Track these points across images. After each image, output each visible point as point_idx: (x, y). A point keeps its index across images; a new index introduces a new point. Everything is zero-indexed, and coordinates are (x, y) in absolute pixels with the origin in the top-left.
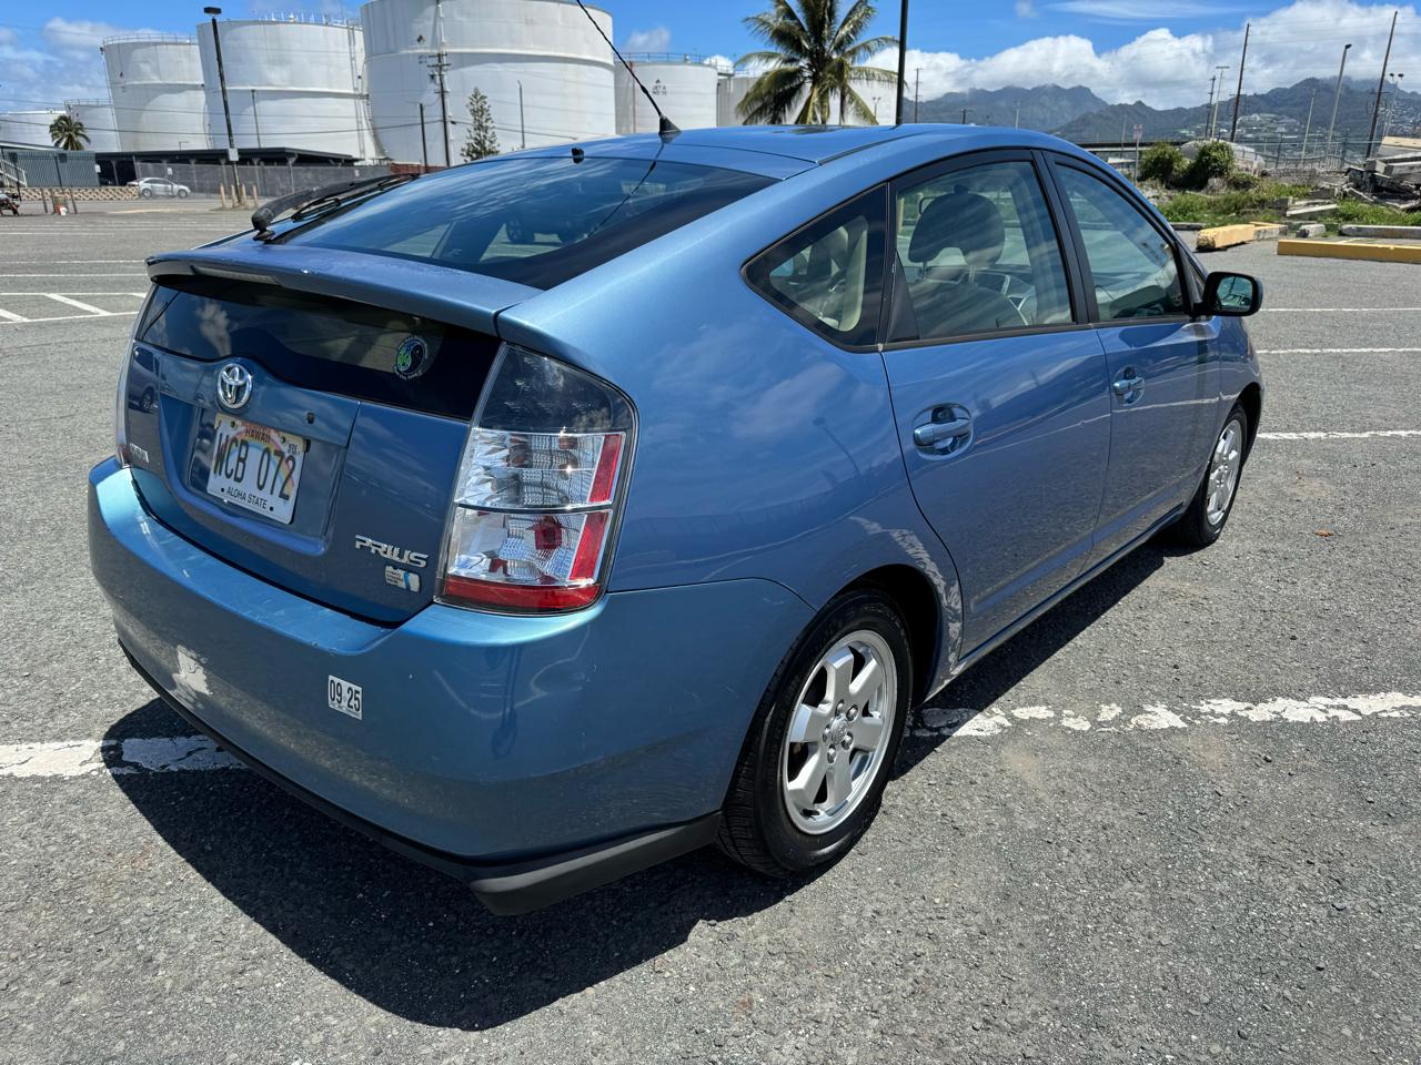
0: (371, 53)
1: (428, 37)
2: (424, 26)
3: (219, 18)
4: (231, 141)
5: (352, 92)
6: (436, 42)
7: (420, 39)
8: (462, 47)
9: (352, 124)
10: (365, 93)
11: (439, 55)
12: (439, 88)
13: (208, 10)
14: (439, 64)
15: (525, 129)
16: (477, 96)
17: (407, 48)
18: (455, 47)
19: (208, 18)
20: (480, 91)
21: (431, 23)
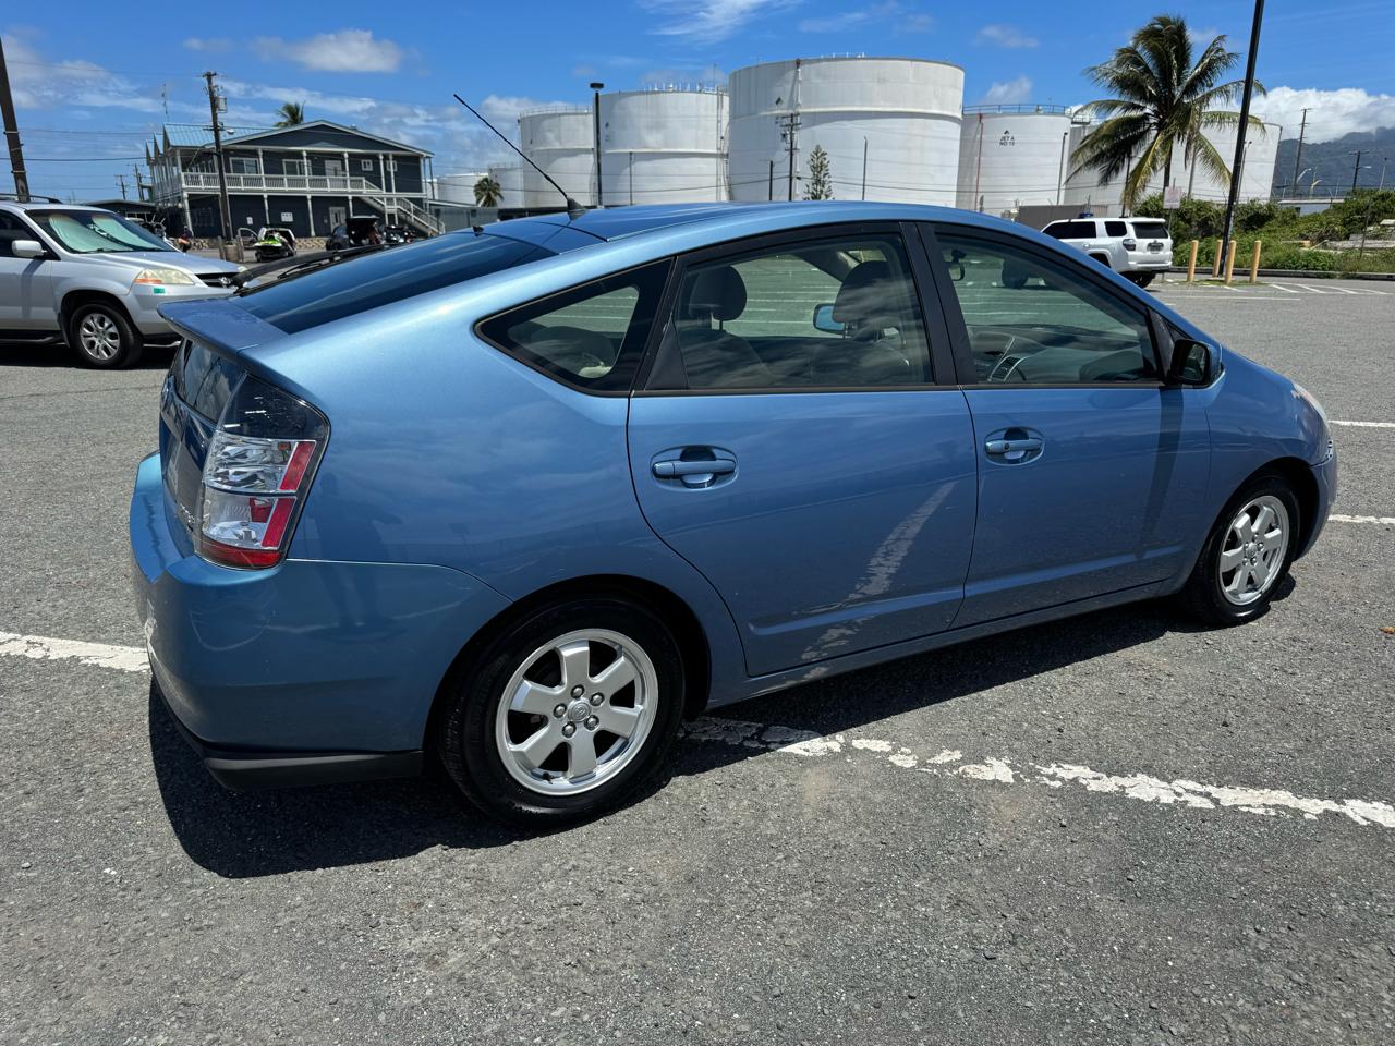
0: (734, 116)
1: (785, 100)
2: (783, 90)
3: (601, 92)
4: (600, 198)
5: (715, 151)
6: (793, 103)
7: (779, 101)
8: (816, 107)
9: (713, 181)
10: (725, 152)
11: (792, 116)
12: (789, 146)
13: (593, 85)
14: (792, 123)
15: (867, 183)
16: (819, 153)
17: (766, 110)
18: (810, 107)
19: (592, 92)
20: (822, 147)
21: (790, 86)
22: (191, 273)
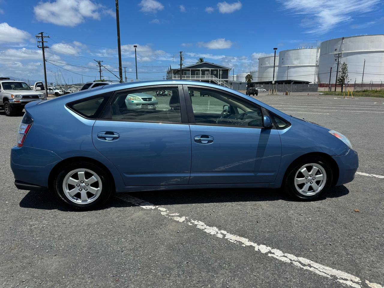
0: (321, 55)
1: (338, 49)
2: (338, 47)
3: (276, 50)
4: (274, 79)
5: (315, 65)
6: (340, 50)
7: (336, 50)
8: (348, 51)
9: (314, 73)
10: (318, 65)
11: (339, 54)
12: (337, 63)
13: (274, 49)
14: (339, 56)
15: (364, 73)
16: (345, 65)
17: (332, 53)
18: (346, 51)
19: (274, 50)
21: (340, 45)
22: (140, 98)
